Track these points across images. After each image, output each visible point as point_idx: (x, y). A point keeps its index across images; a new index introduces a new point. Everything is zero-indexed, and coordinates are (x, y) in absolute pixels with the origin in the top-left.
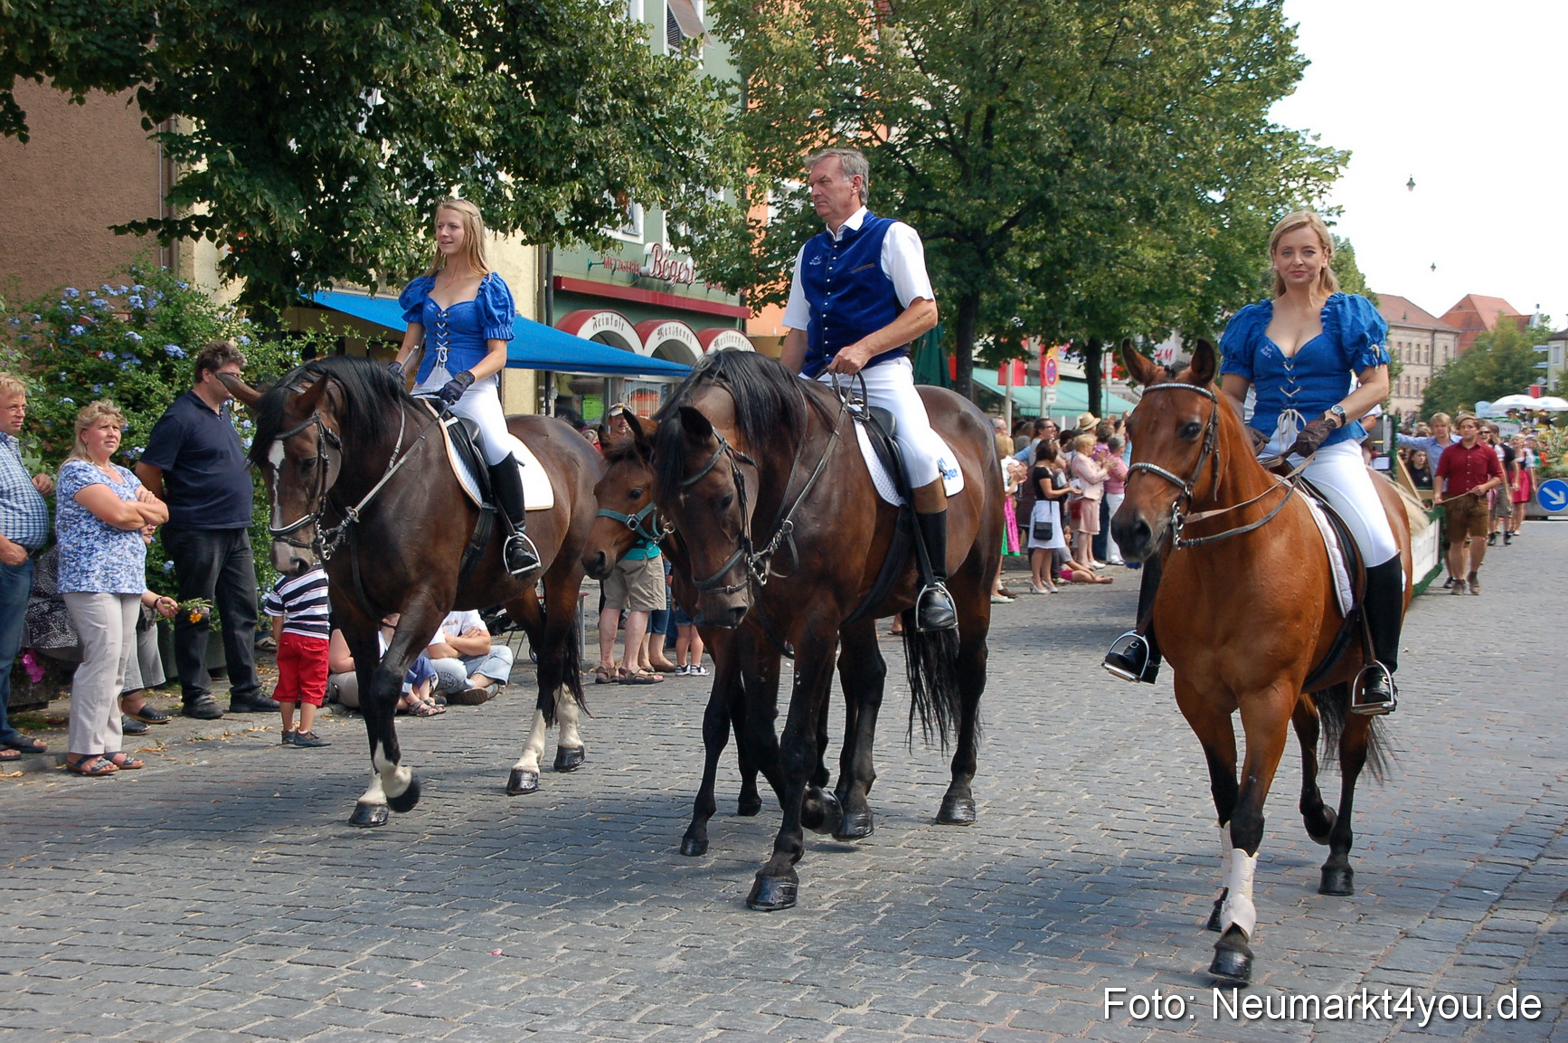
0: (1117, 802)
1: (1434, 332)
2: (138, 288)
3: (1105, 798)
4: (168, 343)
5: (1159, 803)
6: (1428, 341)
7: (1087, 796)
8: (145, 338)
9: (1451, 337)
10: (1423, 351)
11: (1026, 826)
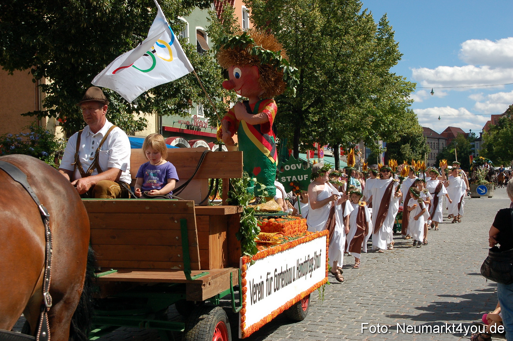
0: (360, 294)
1: (439, 139)
2: (33, 133)
3: (356, 293)
4: (43, 151)
5: (374, 294)
6: (437, 142)
7: (350, 292)
8: (35, 149)
9: (444, 140)
10: (436, 145)
11: (332, 303)
